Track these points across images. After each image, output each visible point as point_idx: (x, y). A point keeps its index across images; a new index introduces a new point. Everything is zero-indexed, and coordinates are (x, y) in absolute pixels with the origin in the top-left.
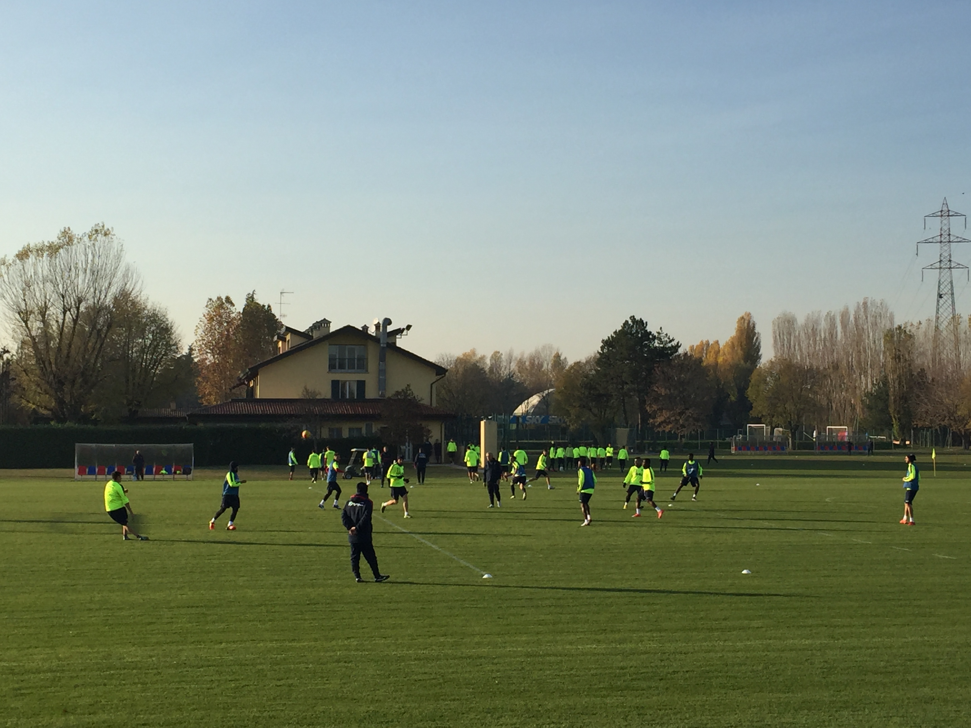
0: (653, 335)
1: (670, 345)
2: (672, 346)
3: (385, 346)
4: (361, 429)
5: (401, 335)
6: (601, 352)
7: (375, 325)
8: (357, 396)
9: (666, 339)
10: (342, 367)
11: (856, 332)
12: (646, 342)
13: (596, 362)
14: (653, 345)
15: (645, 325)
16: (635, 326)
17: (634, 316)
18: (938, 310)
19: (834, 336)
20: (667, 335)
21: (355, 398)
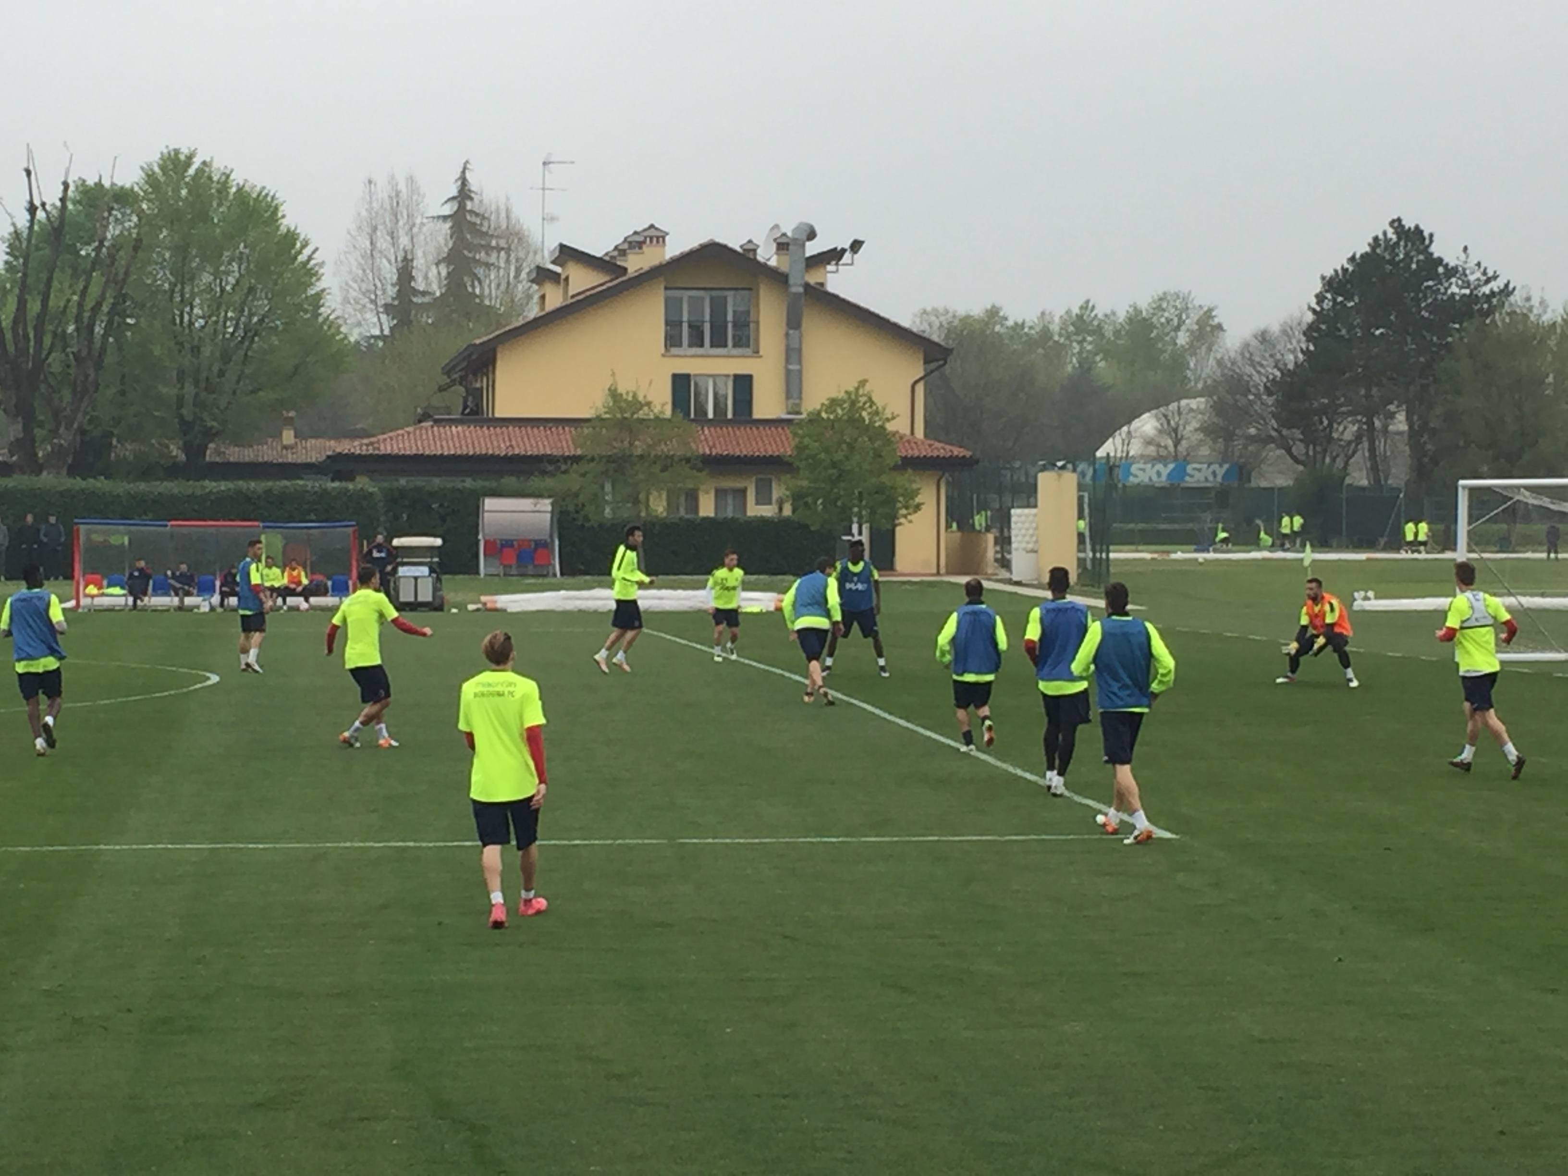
0: (1446, 266)
1: (1486, 290)
2: (1492, 292)
3: (801, 290)
4: (744, 491)
5: (837, 264)
6: (1318, 309)
7: (775, 240)
8: (734, 414)
9: (1478, 275)
10: (697, 341)
12: (1430, 283)
13: (1305, 334)
14: (1446, 289)
15: (1427, 242)
16: (1402, 243)
17: (1399, 220)
20: (1479, 264)
21: (730, 416)
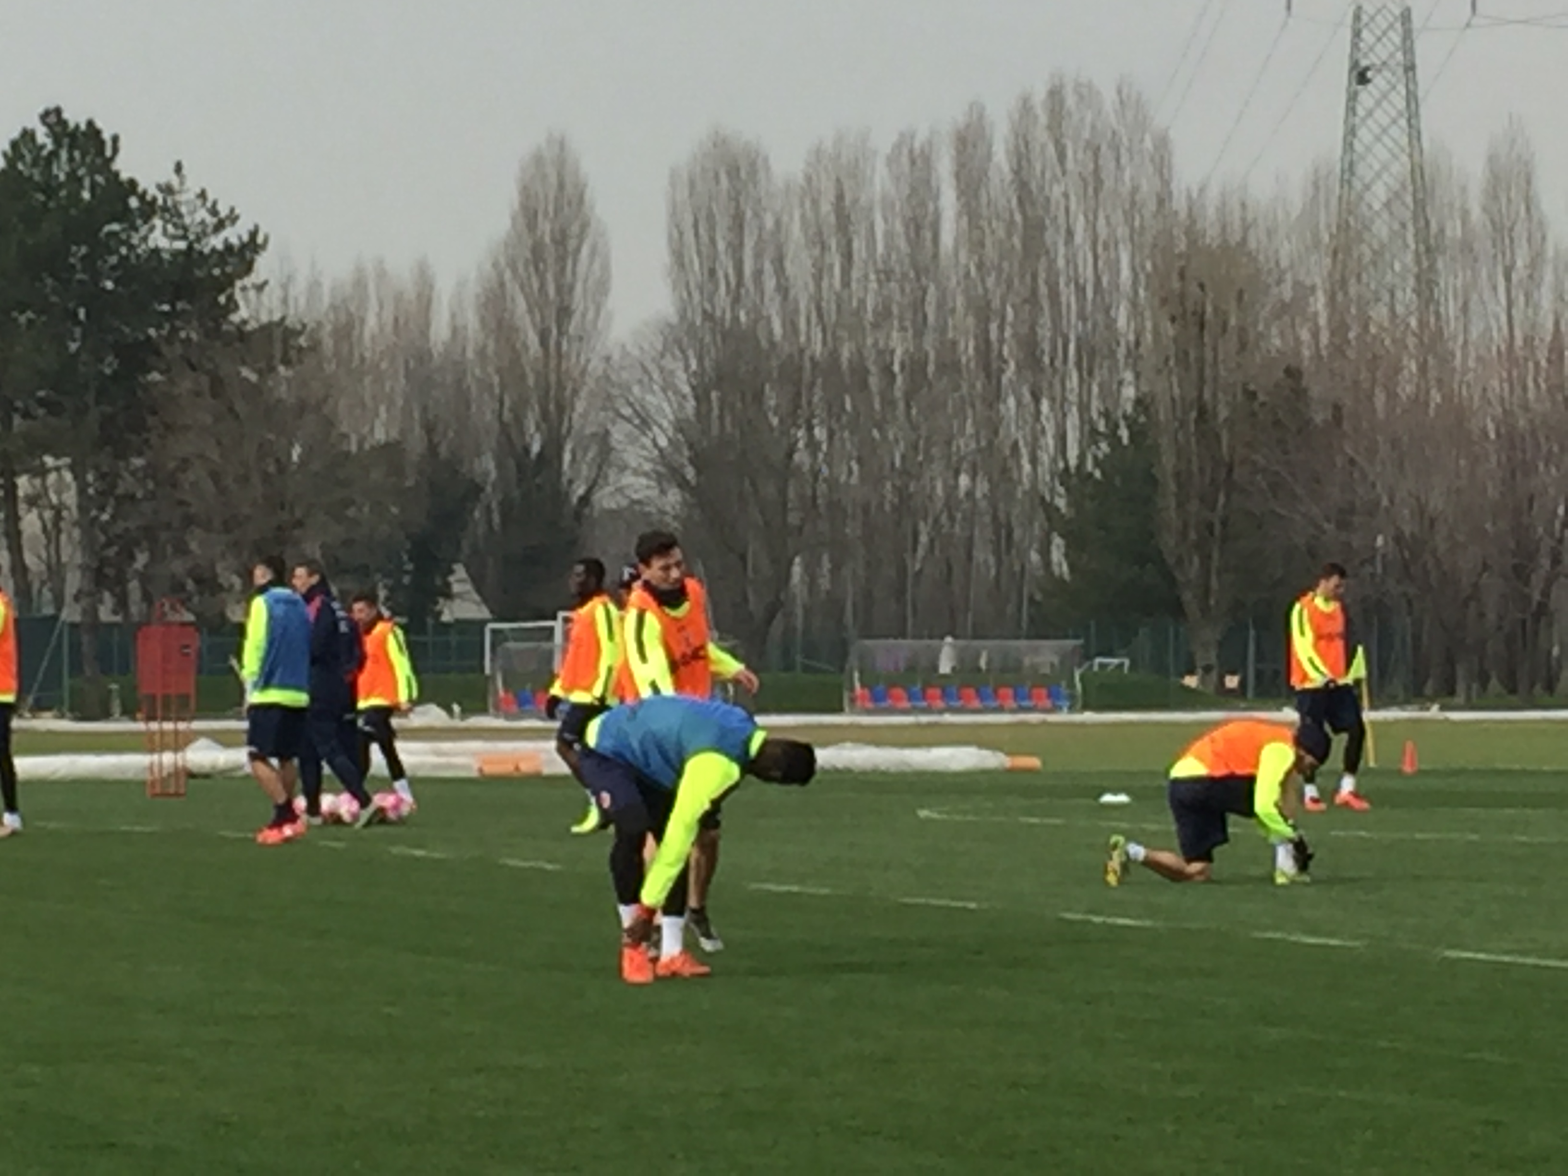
0: (142, 197)
1: (216, 242)
2: (228, 247)
9: (202, 214)
11: (1018, 218)
12: (115, 227)
14: (145, 239)
15: (108, 153)
16: (64, 155)
17: (58, 111)
18: (1351, 132)
19: (928, 235)
20: (203, 195)
